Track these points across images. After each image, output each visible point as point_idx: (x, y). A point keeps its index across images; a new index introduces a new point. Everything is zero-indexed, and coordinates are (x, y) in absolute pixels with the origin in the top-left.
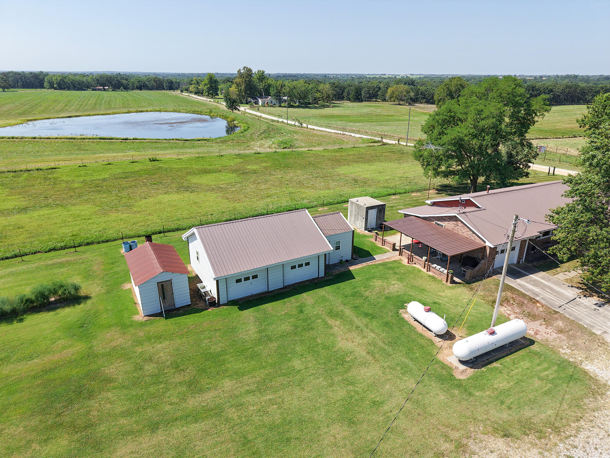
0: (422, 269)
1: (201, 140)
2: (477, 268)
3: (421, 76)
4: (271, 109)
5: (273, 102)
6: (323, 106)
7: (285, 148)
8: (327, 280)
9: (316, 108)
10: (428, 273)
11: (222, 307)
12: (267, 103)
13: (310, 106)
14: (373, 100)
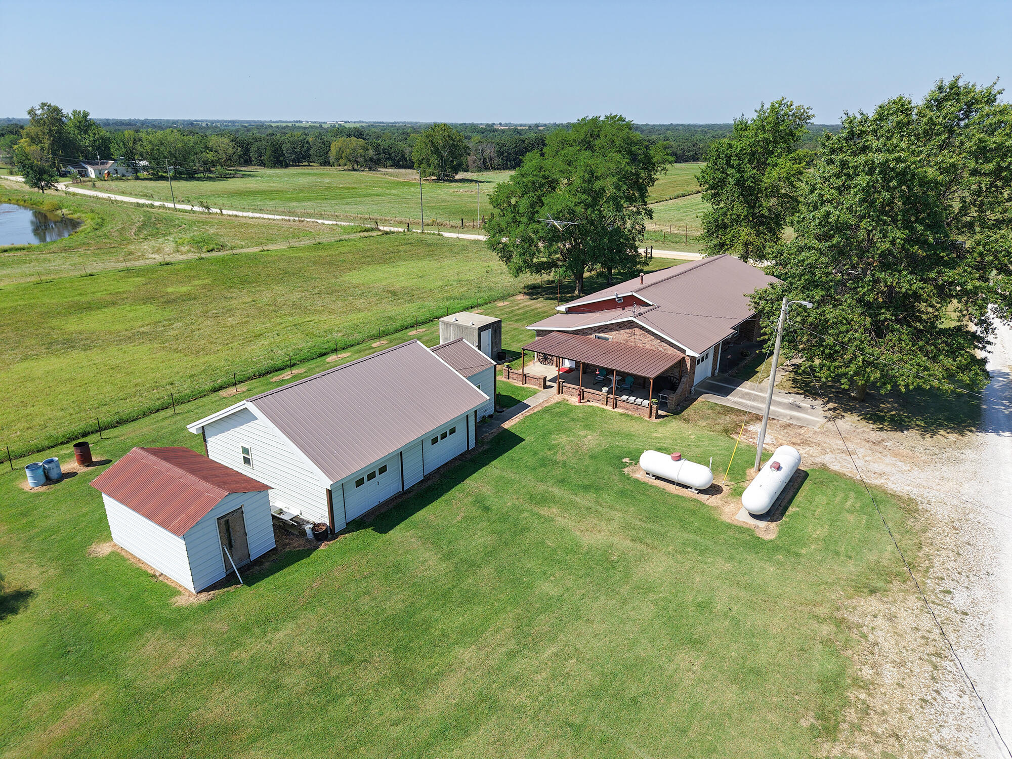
0: (605, 407)
1: (11, 250)
2: (679, 390)
3: (364, 125)
4: (121, 184)
5: (119, 171)
6: (224, 177)
7: (212, 251)
8: (485, 452)
9: (210, 179)
10: (616, 410)
11: (342, 537)
12: (108, 173)
13: (199, 176)
14: (304, 164)
